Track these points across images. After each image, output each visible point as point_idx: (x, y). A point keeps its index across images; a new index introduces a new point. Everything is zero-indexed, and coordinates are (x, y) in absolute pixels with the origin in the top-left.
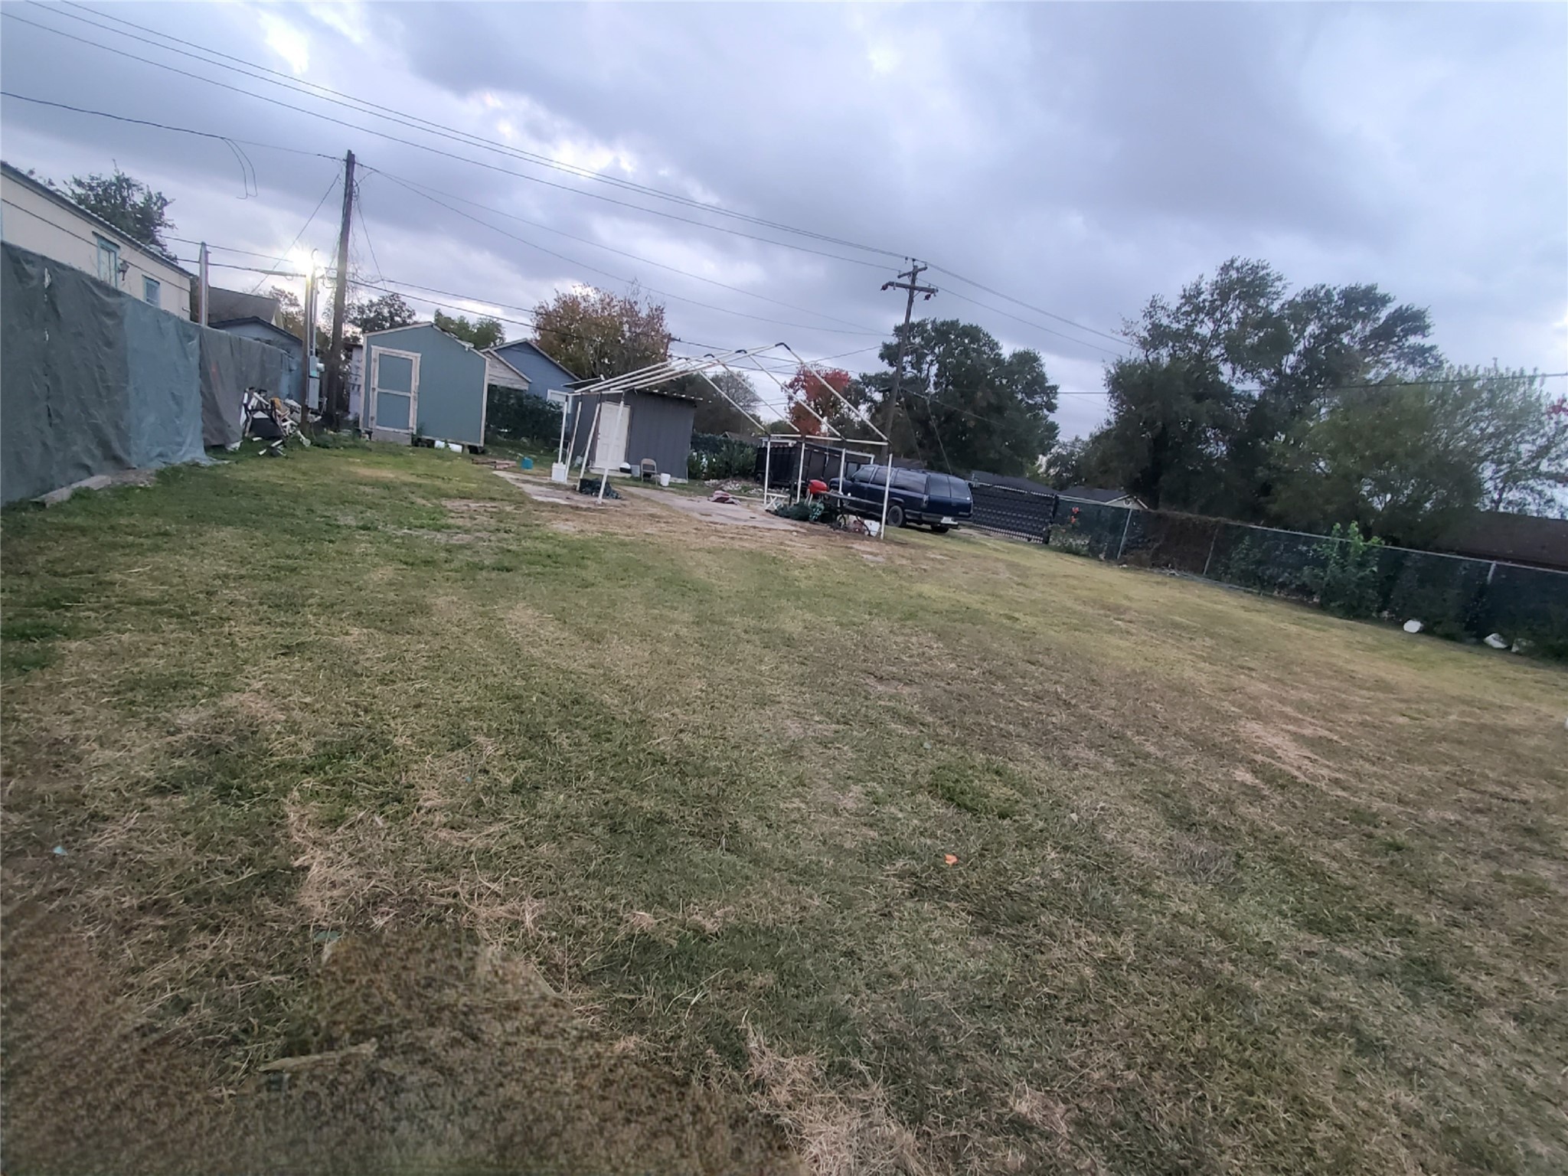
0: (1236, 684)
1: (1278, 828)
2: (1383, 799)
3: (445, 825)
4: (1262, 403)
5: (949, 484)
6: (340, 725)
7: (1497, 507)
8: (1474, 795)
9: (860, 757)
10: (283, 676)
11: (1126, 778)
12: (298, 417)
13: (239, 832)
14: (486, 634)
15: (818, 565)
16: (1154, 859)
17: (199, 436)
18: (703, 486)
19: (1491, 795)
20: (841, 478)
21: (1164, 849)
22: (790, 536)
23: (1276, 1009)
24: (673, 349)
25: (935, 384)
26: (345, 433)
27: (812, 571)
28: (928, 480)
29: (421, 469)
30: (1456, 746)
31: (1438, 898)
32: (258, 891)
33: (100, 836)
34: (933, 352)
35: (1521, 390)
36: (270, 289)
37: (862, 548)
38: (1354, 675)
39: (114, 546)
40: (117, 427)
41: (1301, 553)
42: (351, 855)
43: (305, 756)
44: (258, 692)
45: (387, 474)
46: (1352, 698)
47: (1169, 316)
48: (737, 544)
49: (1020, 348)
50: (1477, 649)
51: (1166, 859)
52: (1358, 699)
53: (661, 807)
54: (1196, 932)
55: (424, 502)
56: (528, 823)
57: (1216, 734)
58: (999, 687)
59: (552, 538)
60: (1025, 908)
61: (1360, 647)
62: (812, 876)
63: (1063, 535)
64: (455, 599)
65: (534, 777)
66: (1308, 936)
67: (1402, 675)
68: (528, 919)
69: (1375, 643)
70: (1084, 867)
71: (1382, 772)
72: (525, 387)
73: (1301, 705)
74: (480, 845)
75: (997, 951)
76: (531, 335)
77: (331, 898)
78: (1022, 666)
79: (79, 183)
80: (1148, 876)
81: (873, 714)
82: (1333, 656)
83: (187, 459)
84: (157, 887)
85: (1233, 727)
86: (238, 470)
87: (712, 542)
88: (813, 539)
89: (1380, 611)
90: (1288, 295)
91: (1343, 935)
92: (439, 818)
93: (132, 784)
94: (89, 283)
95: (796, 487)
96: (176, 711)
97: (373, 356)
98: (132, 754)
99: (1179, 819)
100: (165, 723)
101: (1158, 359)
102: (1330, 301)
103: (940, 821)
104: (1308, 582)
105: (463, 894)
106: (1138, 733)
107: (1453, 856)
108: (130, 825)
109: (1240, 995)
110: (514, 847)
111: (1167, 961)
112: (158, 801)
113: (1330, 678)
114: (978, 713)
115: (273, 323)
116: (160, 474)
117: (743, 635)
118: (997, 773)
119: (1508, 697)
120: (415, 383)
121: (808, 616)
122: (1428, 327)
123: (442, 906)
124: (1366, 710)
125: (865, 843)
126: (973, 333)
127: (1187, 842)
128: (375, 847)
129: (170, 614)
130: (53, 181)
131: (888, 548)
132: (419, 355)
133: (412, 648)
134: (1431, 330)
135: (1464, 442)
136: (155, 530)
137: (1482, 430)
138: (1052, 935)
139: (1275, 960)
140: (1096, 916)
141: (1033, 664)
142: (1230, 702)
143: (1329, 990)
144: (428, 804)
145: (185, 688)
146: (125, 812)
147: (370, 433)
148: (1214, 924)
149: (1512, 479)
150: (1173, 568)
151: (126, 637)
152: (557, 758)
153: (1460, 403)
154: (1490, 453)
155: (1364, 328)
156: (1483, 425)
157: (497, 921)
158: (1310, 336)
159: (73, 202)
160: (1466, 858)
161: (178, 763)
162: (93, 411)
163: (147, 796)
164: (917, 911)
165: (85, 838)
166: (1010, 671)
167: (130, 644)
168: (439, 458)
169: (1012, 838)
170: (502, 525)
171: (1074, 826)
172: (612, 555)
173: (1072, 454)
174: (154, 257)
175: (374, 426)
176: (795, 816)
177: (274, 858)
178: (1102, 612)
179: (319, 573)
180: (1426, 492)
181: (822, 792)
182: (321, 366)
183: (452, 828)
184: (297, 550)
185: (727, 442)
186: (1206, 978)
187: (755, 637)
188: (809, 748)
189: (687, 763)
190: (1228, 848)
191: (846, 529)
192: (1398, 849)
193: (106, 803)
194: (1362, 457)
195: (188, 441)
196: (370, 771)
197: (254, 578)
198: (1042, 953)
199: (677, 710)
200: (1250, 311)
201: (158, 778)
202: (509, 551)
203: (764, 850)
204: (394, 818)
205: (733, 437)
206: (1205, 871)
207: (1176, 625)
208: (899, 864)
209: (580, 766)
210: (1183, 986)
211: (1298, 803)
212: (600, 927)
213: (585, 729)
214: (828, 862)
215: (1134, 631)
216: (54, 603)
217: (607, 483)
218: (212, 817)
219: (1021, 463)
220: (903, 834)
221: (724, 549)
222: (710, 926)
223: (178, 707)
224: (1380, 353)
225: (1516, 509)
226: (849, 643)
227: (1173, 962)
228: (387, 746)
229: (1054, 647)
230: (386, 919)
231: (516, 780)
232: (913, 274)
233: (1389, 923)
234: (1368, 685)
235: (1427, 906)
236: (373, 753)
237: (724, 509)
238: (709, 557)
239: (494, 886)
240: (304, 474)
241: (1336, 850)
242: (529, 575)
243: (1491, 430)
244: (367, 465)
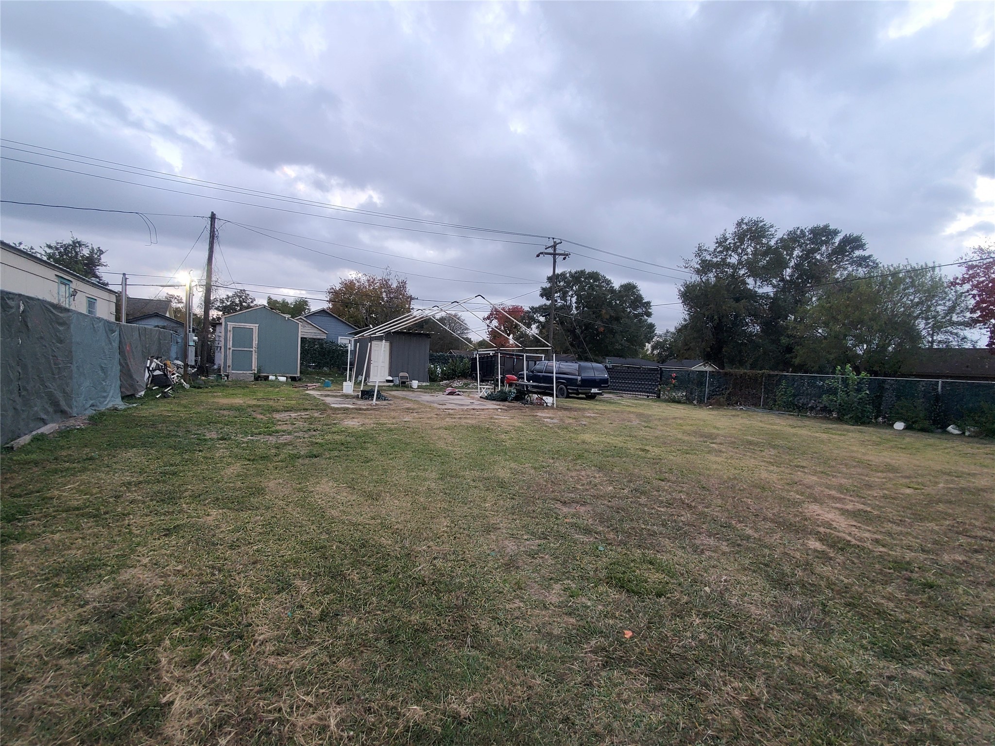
0: (796, 479)
1: (846, 581)
2: (911, 550)
3: (273, 653)
4: (775, 299)
5: (593, 368)
6: (201, 583)
7: (932, 346)
8: (969, 540)
9: (557, 563)
10: (164, 551)
11: (737, 556)
12: (182, 371)
13: (124, 678)
14: (302, 504)
15: (518, 429)
16: (766, 614)
17: (118, 391)
18: (439, 385)
19: (981, 538)
20: (525, 372)
21: (772, 605)
22: (497, 413)
23: (877, 728)
24: (414, 305)
25: (576, 308)
26: (212, 377)
27: (513, 434)
28: (579, 366)
29: (260, 395)
30: (948, 505)
31: (966, 621)
32: (135, 727)
33: (23, 695)
34: (572, 289)
35: (929, 275)
36: (166, 295)
37: (544, 415)
38: (870, 463)
39: (56, 471)
40: (64, 392)
41: (820, 387)
42: (204, 686)
43: (176, 611)
44: (145, 566)
45: (238, 401)
46: (872, 479)
47: (710, 255)
48: (463, 422)
49: (625, 281)
50: (944, 436)
51: (775, 613)
52: (877, 480)
53: (424, 619)
54: (807, 669)
55: (262, 417)
56: (332, 644)
57: (790, 516)
58: (643, 500)
59: (344, 431)
60: (685, 666)
61: (869, 443)
62: (533, 660)
63: (668, 391)
64: (281, 481)
65: (335, 607)
66: (886, 664)
67: (900, 459)
68: (333, 722)
69: (879, 439)
70: (720, 627)
71: (906, 530)
72: (324, 336)
73: (841, 488)
74: (298, 666)
75: (670, 703)
76: (326, 306)
77: (188, 726)
78: (656, 483)
79: (50, 247)
80: (765, 628)
81: (563, 530)
82: (853, 451)
83: (110, 405)
84: (62, 733)
85: (800, 510)
86: (142, 409)
87: (447, 422)
88: (513, 412)
89: (876, 418)
90: (779, 235)
91: (910, 659)
92: (270, 648)
93: (50, 650)
94: (48, 306)
95: (498, 380)
96: (86, 588)
97: (229, 328)
98: (53, 626)
99: (778, 582)
100: (78, 598)
101: (708, 280)
102: (804, 236)
103: (617, 604)
104: (827, 404)
105: (285, 708)
106: (740, 522)
107: (969, 588)
108: (46, 683)
109: (850, 720)
110: (322, 665)
111: (792, 697)
112: (68, 661)
113: (855, 467)
114: (632, 520)
115: (168, 315)
116: (91, 418)
117: (472, 483)
118: (651, 563)
119: (973, 467)
120: (255, 343)
121: (513, 465)
122: (865, 244)
123: (270, 720)
124: (884, 487)
125: (567, 629)
126: (595, 276)
127: (786, 598)
128: (222, 677)
129: (90, 516)
130: (34, 247)
131: (559, 413)
132: (257, 325)
133: (252, 520)
134: (867, 246)
135: (902, 309)
136: (85, 457)
137: (911, 301)
138: (707, 686)
139: (868, 686)
140: (735, 666)
141: (663, 480)
142: (795, 492)
143: (910, 705)
144: (261, 637)
145: (95, 570)
146: (43, 674)
147: (227, 376)
148: (818, 662)
149: (937, 327)
150: (741, 404)
151: (57, 536)
152: (351, 591)
153: (895, 286)
154: (920, 314)
155: (827, 249)
156: (911, 297)
157: (310, 728)
158: (797, 257)
159: (45, 258)
160: (976, 588)
161: (84, 628)
162: (48, 384)
163: (60, 658)
164: (609, 678)
165: (13, 699)
166: (648, 487)
167: (59, 541)
168: (272, 386)
169: (668, 612)
170: (312, 426)
171: (708, 597)
172: (383, 438)
173: (666, 340)
174: (93, 285)
175: (230, 371)
176: (517, 613)
177: (148, 697)
178: (701, 439)
179: (192, 474)
180: (887, 341)
181: (534, 592)
182: (196, 338)
183: (278, 654)
184: (178, 459)
185: (452, 357)
186: (822, 708)
187: (480, 484)
188: (522, 559)
189: (440, 582)
190: (815, 599)
191: (532, 403)
192: (931, 587)
193: (31, 667)
194: (844, 324)
195: (111, 394)
196: (221, 617)
197: (148, 483)
198: (702, 701)
199: (431, 543)
200: (758, 247)
201: (69, 642)
202: (317, 443)
203: (498, 644)
204: (237, 652)
205: (455, 353)
206: (803, 619)
207: (750, 443)
208: (593, 643)
209: (367, 594)
210: (807, 717)
211: (856, 561)
212: (384, 723)
213: (369, 565)
214: (543, 647)
215: (724, 450)
216: (11, 518)
217: (378, 391)
218: (105, 669)
219: (636, 350)
220: (592, 618)
221: (455, 426)
222: (464, 711)
223: (88, 584)
224: (840, 262)
225: (944, 346)
226: (541, 481)
227: (796, 697)
228: (233, 596)
229: (674, 467)
230: (229, 738)
231: (323, 611)
232: (554, 247)
233: (939, 646)
234: (881, 469)
235: (961, 628)
236: (224, 602)
237: (453, 400)
238: (447, 432)
239: (308, 699)
240: (185, 407)
241: (890, 593)
242: (330, 458)
243: (917, 300)
244: (226, 397)
